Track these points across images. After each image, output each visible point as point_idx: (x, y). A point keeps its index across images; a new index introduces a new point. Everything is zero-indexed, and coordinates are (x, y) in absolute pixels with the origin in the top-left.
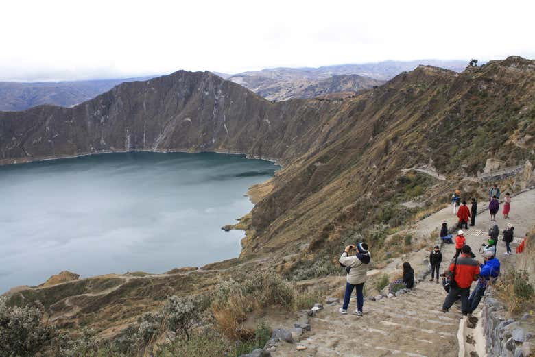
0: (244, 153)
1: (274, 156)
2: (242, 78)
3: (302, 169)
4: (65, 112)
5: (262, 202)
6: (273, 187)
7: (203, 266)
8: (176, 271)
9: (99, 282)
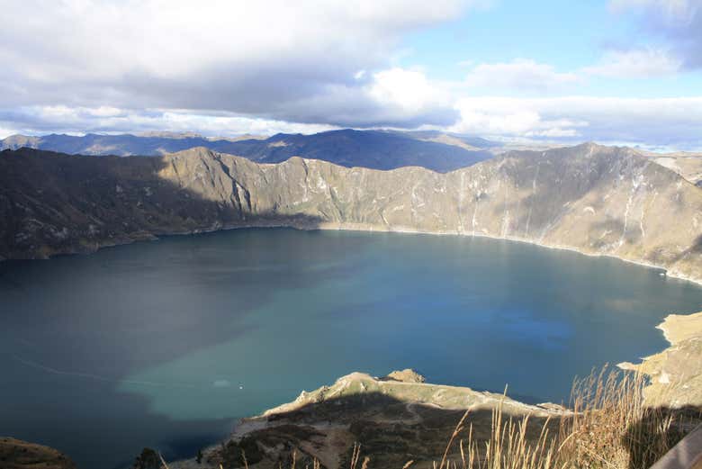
0: (663, 267)
4: (436, 178)
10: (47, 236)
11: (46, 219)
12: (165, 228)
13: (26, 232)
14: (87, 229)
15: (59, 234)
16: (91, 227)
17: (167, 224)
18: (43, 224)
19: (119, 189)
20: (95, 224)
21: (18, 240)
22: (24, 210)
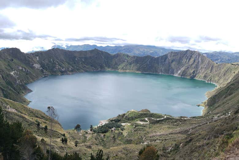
0: (205, 80)
1: (215, 82)
2: (206, 55)
3: (225, 88)
4: (154, 58)
5: (211, 97)
6: (215, 93)
7: (190, 117)
8: (181, 117)
9: (156, 115)
10: (60, 70)
11: (60, 66)
12: (87, 69)
13: (56, 68)
14: (69, 69)
15: (62, 70)
16: (70, 69)
17: (88, 68)
18: (59, 67)
19: (76, 59)
20: (71, 68)
21: (54, 70)
22: (56, 63)
